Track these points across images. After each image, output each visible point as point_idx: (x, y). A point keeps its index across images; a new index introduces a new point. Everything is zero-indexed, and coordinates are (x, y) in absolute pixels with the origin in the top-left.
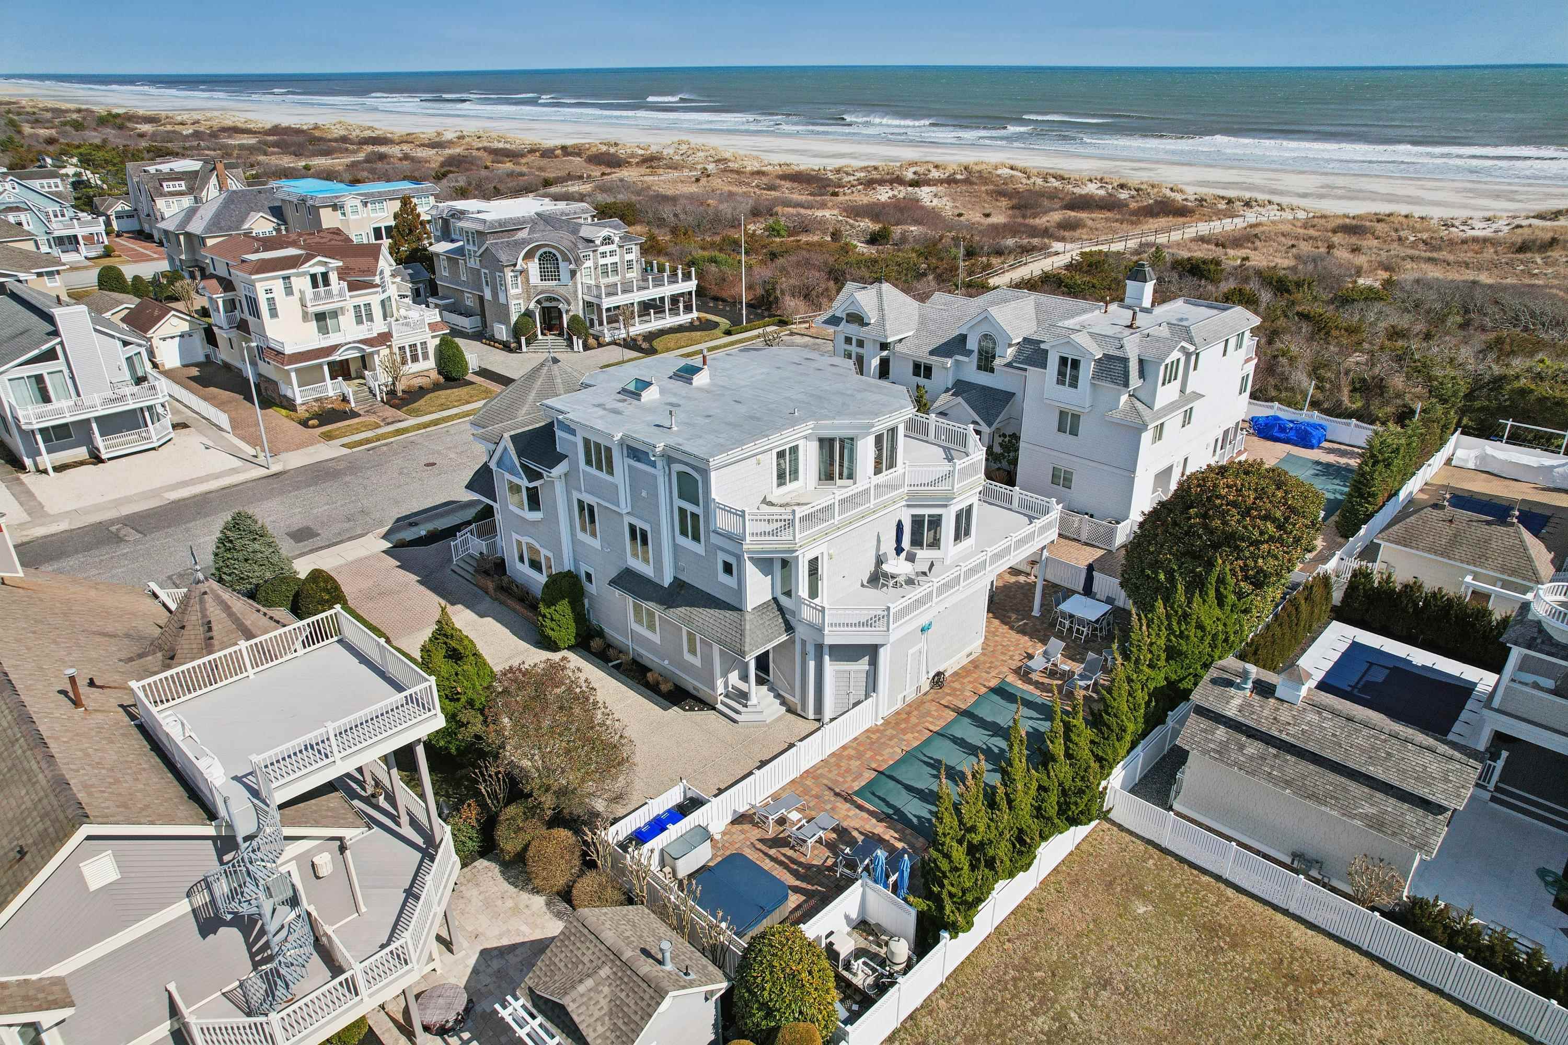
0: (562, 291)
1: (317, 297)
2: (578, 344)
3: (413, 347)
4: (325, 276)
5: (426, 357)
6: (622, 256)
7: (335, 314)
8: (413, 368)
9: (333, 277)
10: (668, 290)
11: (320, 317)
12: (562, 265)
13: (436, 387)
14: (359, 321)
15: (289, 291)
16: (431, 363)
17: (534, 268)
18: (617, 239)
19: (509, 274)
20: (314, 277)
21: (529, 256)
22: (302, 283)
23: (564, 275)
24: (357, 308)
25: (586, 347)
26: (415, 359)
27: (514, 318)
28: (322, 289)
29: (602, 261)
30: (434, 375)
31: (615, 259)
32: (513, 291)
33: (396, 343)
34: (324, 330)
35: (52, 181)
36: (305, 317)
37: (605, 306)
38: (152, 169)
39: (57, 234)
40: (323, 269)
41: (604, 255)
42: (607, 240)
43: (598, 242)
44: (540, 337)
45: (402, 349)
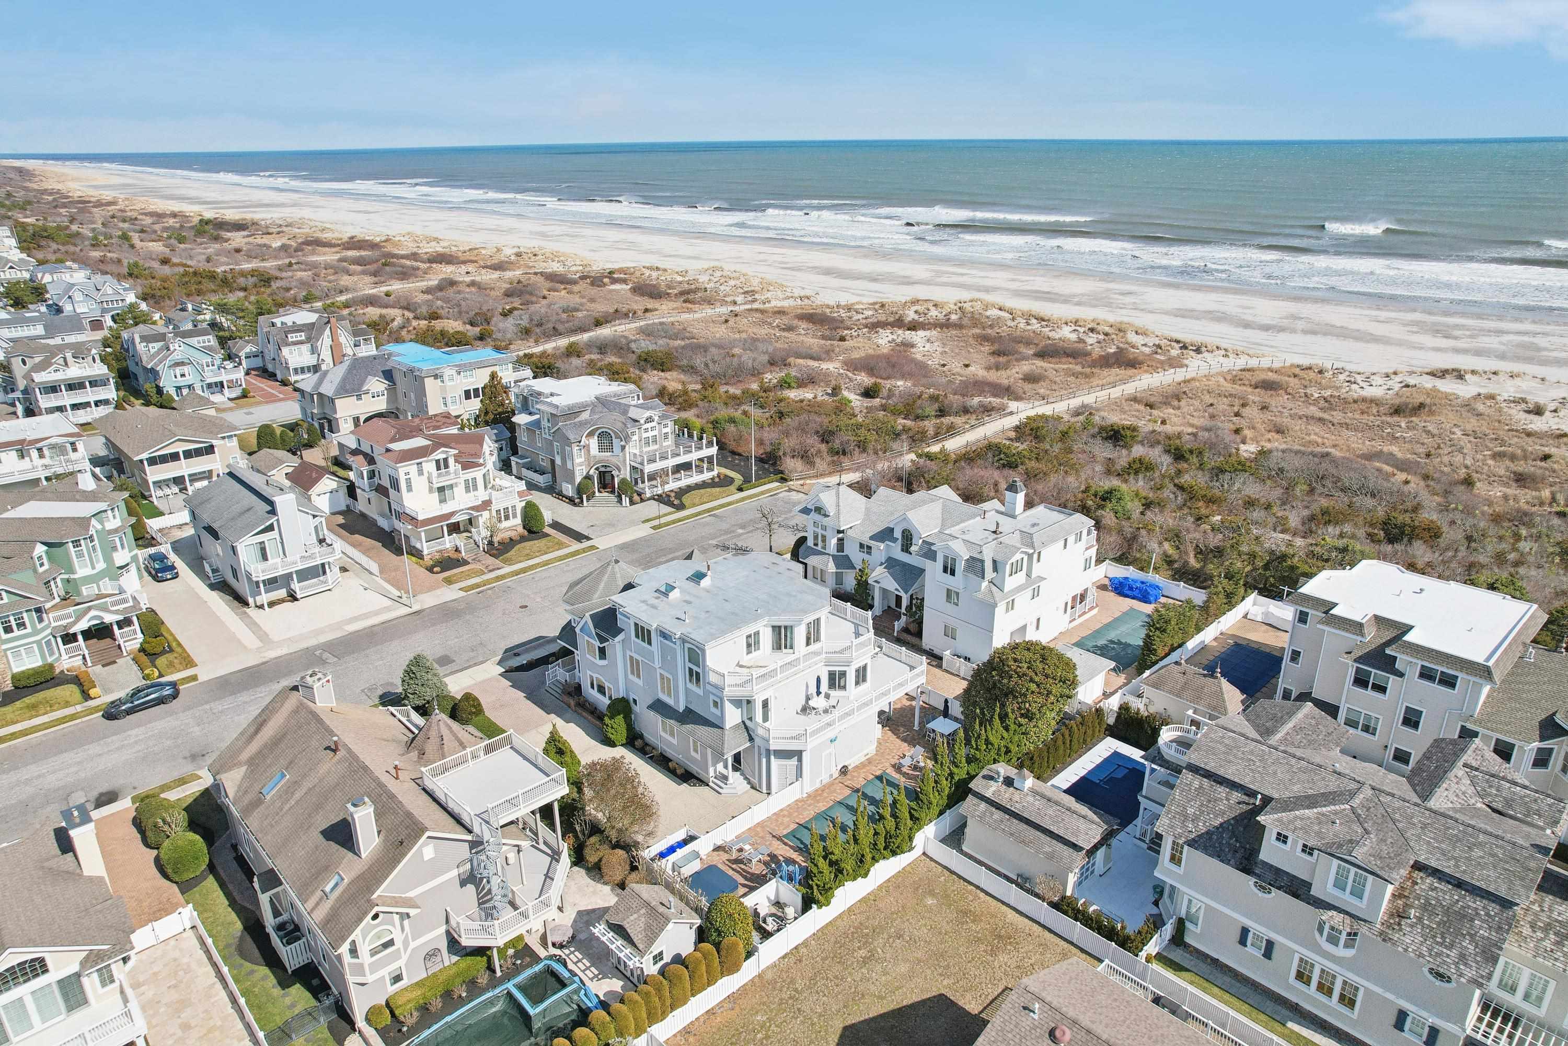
0: (614, 460)
1: (439, 476)
2: (626, 500)
3: (506, 509)
4: (446, 460)
5: (515, 516)
6: (660, 430)
7: (451, 487)
8: (505, 524)
9: (451, 461)
10: (693, 456)
11: (441, 490)
12: (615, 441)
13: (523, 539)
14: (467, 489)
15: (421, 472)
16: (518, 520)
17: (594, 443)
18: (656, 418)
19: (575, 448)
20: (438, 462)
21: (591, 434)
22: (429, 466)
23: (616, 449)
24: (467, 481)
25: (632, 503)
26: (507, 518)
27: (578, 479)
28: (443, 471)
29: (645, 435)
30: (520, 529)
31: (655, 433)
32: (578, 460)
33: (494, 507)
34: (443, 501)
35: (206, 338)
36: (431, 490)
37: (646, 471)
38: (278, 321)
39: (209, 381)
40: (444, 456)
41: (646, 430)
42: (649, 420)
43: (642, 421)
44: (597, 494)
45: (498, 511)
